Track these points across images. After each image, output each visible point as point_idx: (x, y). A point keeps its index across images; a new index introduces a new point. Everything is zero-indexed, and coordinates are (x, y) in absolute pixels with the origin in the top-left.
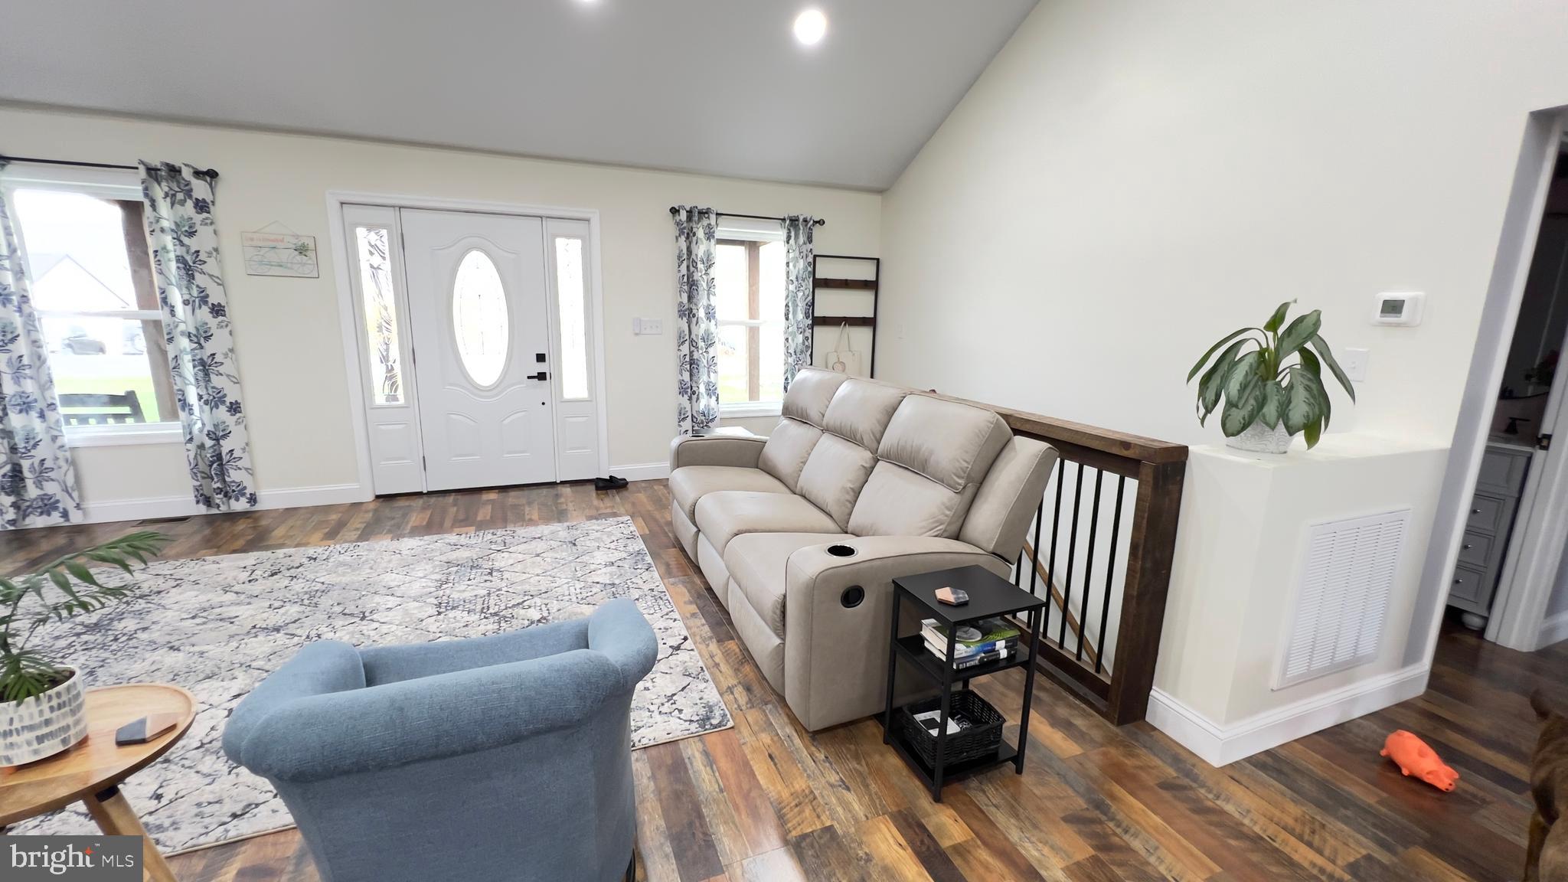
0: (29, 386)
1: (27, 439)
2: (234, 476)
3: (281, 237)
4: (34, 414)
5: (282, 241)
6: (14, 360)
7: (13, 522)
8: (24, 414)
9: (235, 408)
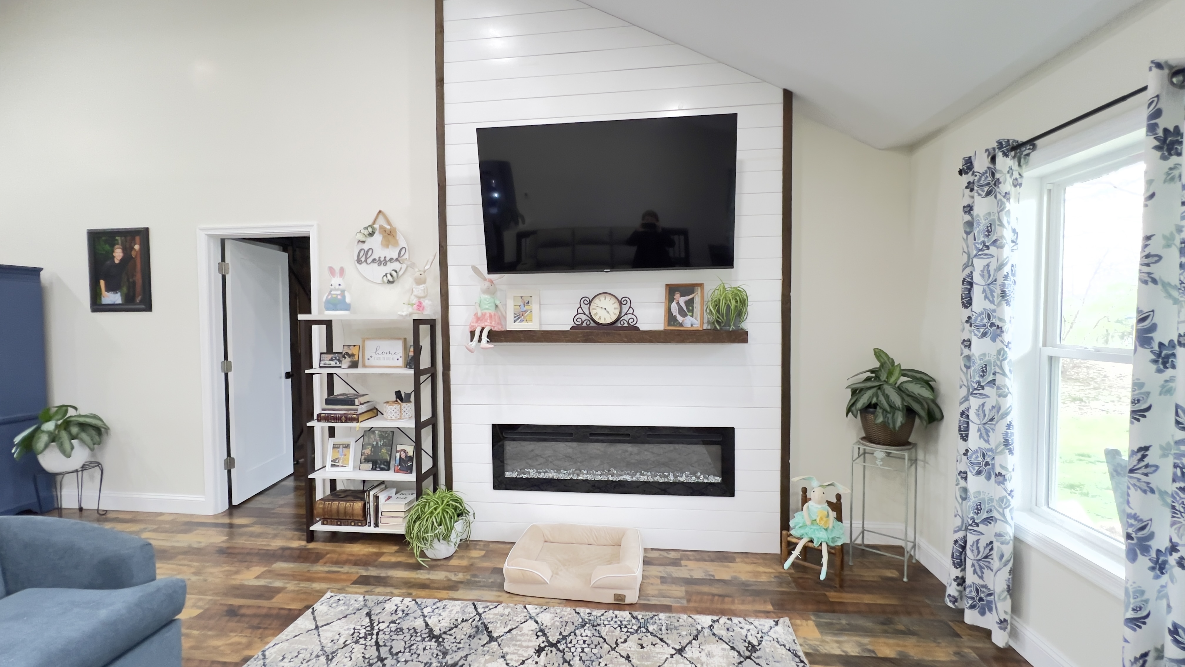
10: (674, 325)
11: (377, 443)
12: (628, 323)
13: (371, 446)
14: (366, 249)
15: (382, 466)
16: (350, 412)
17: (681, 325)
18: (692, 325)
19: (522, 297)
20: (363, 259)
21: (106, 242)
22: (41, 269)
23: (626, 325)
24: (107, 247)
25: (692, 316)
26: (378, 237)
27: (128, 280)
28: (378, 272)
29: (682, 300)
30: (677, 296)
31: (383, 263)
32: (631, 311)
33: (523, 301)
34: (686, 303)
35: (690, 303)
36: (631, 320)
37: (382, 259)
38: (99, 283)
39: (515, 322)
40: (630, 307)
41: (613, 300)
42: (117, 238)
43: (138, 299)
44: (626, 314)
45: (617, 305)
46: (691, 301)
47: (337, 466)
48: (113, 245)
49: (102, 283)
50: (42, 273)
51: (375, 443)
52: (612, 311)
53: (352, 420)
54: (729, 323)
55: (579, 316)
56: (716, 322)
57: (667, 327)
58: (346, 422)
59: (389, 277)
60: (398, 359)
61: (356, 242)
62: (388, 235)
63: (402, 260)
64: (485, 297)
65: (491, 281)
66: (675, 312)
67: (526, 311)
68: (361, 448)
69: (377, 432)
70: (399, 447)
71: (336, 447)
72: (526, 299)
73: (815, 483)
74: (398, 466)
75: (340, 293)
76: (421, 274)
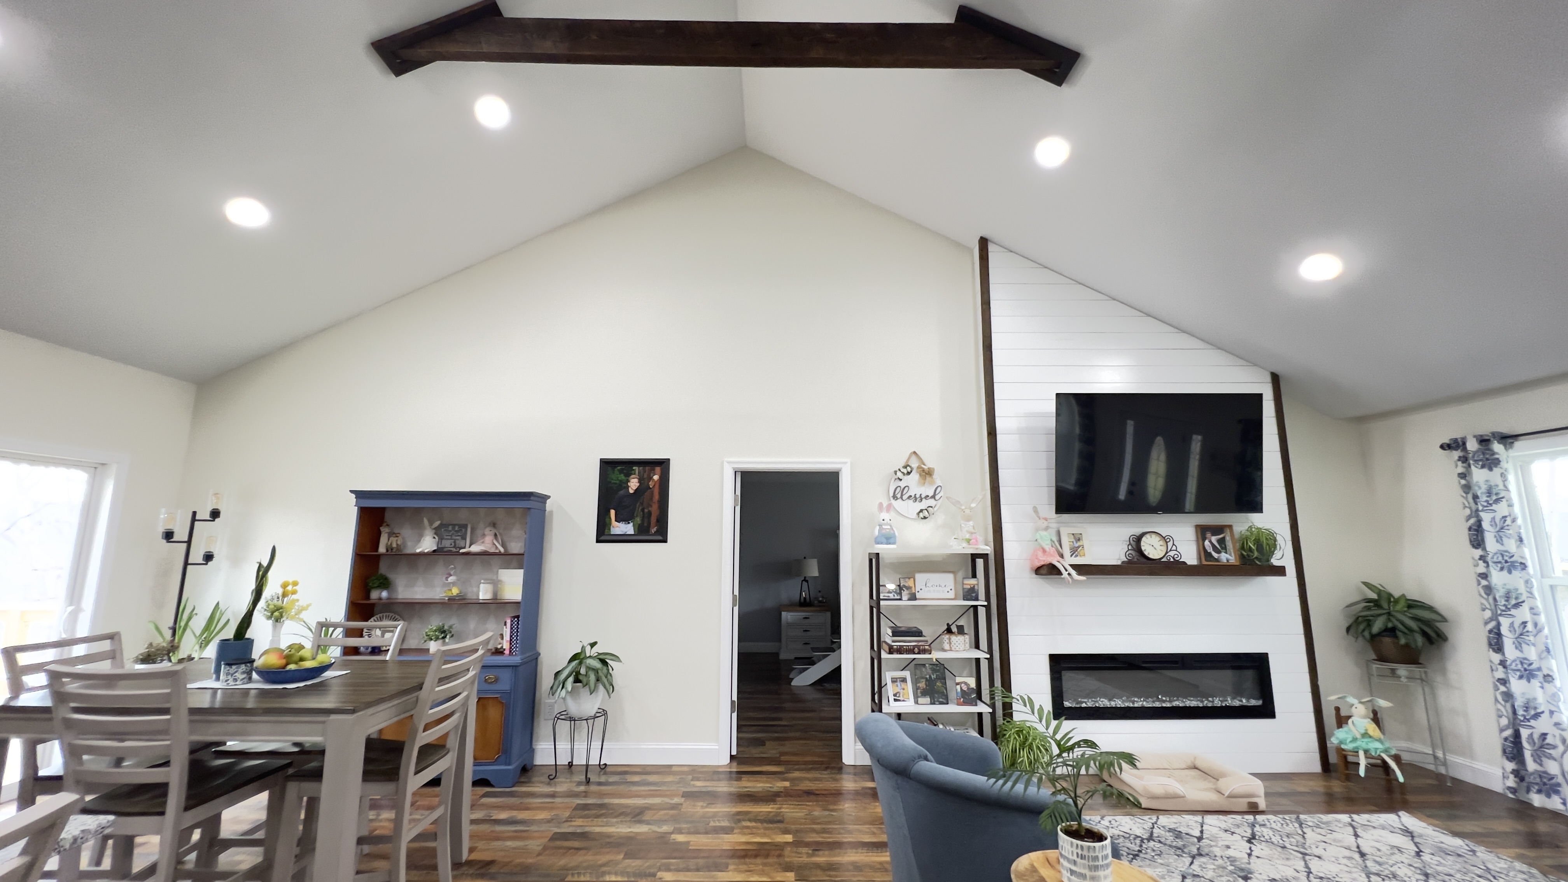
0: (1532, 653)
1: (1527, 708)
4: (1535, 683)
6: (1516, 625)
7: (1514, 791)
8: (1524, 681)
10: (1211, 561)
11: (930, 677)
12: (1173, 558)
13: (924, 680)
14: (902, 487)
15: (941, 700)
16: (920, 644)
17: (1217, 560)
18: (1228, 561)
19: (1073, 534)
20: (899, 496)
21: (621, 471)
22: (549, 497)
23: (1172, 560)
24: (622, 477)
25: (1226, 553)
26: (915, 476)
27: (643, 510)
28: (912, 508)
29: (1214, 539)
30: (1208, 535)
31: (918, 500)
32: (1174, 548)
33: (1075, 538)
34: (1219, 541)
35: (1222, 541)
36: (1176, 556)
37: (918, 496)
38: (609, 512)
39: (1071, 556)
40: (1173, 544)
41: (1158, 538)
42: (634, 468)
43: (654, 530)
44: (1171, 550)
45: (1162, 543)
46: (1224, 538)
47: (899, 700)
48: (628, 475)
49: (613, 512)
50: (548, 501)
51: (928, 676)
52: (1158, 547)
53: (924, 651)
54: (1268, 560)
55: (1130, 552)
56: (1256, 558)
57: (1205, 563)
58: (919, 653)
59: (926, 513)
60: (948, 592)
61: (893, 480)
62: (927, 474)
63: (937, 497)
64: (1044, 533)
65: (1046, 519)
66: (1209, 549)
67: (1079, 547)
68: (915, 682)
69: (927, 665)
70: (958, 680)
71: (894, 681)
72: (1077, 536)
73: (1351, 700)
74: (960, 699)
75: (889, 527)
76: (967, 511)
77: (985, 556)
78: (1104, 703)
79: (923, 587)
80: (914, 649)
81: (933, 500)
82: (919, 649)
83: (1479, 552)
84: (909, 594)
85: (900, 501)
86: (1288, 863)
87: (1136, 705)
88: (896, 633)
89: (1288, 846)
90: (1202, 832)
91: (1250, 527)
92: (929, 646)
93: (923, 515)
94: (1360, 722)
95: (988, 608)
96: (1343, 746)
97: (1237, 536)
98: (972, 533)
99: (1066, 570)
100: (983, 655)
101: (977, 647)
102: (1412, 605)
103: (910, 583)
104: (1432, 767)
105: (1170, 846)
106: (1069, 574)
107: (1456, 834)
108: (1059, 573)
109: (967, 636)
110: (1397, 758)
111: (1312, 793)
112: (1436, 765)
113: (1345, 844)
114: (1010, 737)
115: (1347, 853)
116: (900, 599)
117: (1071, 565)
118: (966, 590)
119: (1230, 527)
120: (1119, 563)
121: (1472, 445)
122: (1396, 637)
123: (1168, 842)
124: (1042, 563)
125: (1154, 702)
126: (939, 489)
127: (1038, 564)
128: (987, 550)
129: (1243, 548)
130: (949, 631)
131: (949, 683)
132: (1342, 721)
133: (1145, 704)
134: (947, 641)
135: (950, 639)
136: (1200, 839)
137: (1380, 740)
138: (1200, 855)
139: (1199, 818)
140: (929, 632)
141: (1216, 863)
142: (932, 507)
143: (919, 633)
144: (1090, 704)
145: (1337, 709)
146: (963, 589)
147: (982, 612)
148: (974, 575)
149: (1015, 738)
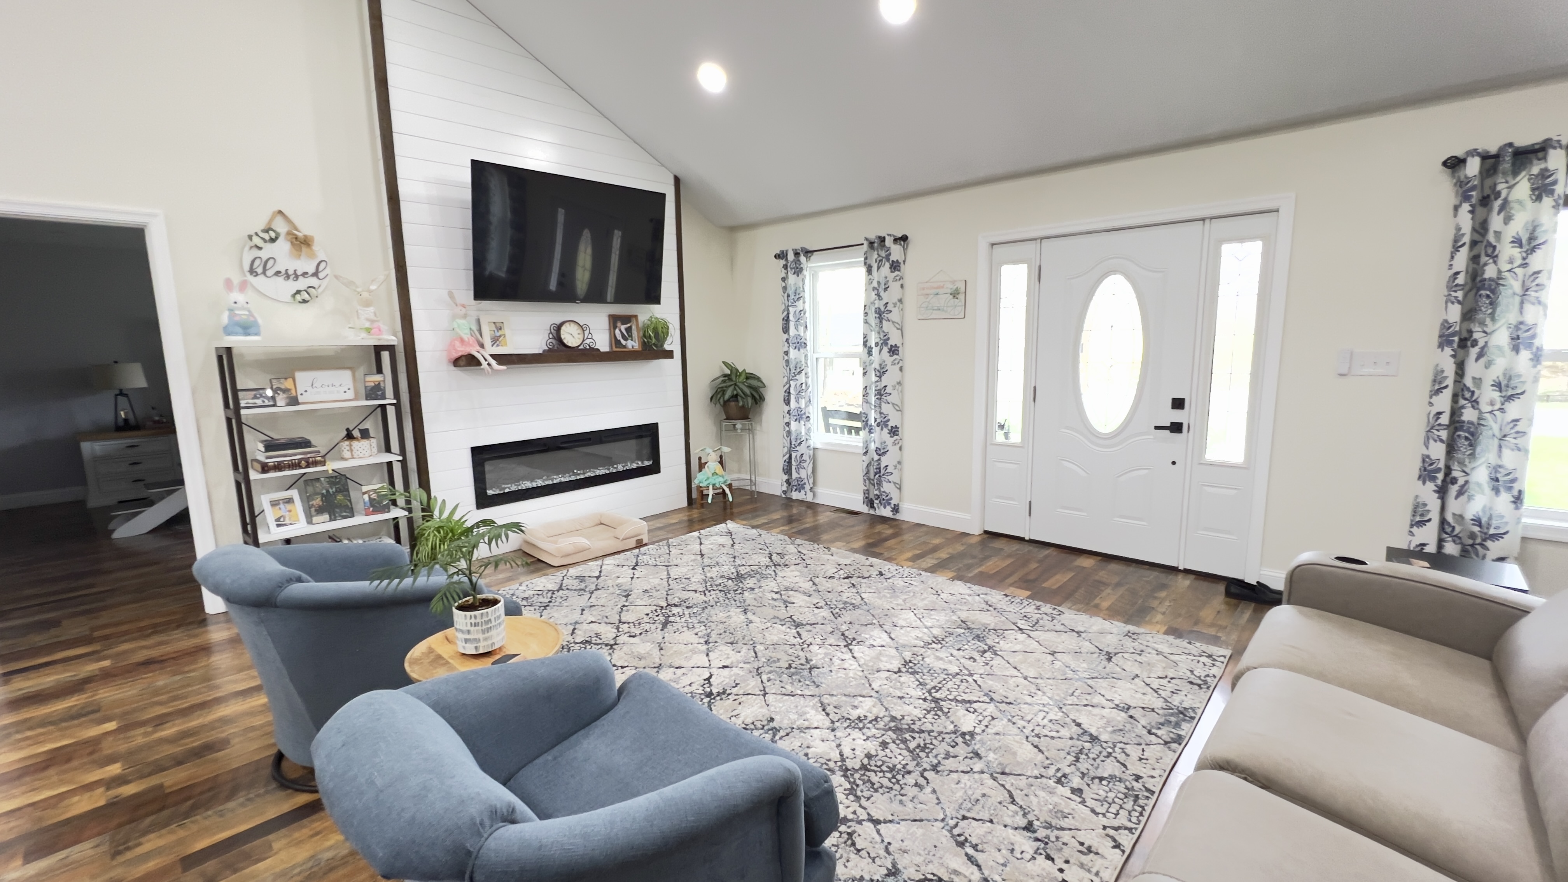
0: (803, 404)
1: (796, 439)
2: (886, 487)
3: (942, 284)
4: (802, 422)
5: (943, 287)
6: (798, 386)
7: (784, 492)
8: (797, 422)
9: (894, 431)
11: (328, 491)
13: (320, 496)
14: (264, 259)
15: (344, 514)
16: (309, 456)
17: (625, 347)
18: (633, 347)
19: (494, 323)
20: (260, 270)
23: (588, 347)
25: (632, 340)
26: (283, 245)
28: (282, 288)
29: (623, 328)
30: (619, 324)
31: (292, 277)
32: (590, 336)
33: (496, 327)
34: (627, 329)
35: (629, 330)
36: (591, 344)
37: (291, 272)
39: (492, 346)
40: (589, 333)
41: (576, 327)
44: (587, 338)
45: (580, 331)
46: (630, 328)
47: (285, 525)
51: (324, 491)
52: (576, 336)
53: (315, 464)
54: (662, 345)
55: (550, 340)
56: (654, 344)
57: (615, 349)
58: (307, 466)
59: (306, 297)
60: (345, 392)
61: (247, 248)
62: (301, 243)
63: (321, 275)
64: (462, 322)
65: (464, 306)
66: (619, 337)
67: (500, 336)
68: (306, 500)
69: (322, 479)
70: (365, 489)
71: (274, 504)
72: (498, 325)
73: (709, 450)
74: (369, 508)
75: (247, 313)
76: (365, 295)
77: (391, 348)
78: (527, 485)
79: (309, 389)
80: (299, 463)
81: (314, 279)
82: (307, 462)
83: (786, 336)
84: (288, 398)
85: (261, 278)
86: (657, 575)
87: (555, 482)
88: (271, 446)
89: (658, 563)
90: (600, 572)
91: (651, 317)
92: (323, 457)
93: (302, 298)
94: (713, 465)
95: (398, 406)
96: (701, 485)
97: (641, 325)
98: (372, 321)
99: (486, 360)
100: (394, 458)
101: (388, 450)
102: (750, 376)
103: (288, 384)
104: (748, 488)
105: (575, 590)
106: (489, 364)
107: (754, 527)
108: (479, 363)
109: (372, 440)
110: (730, 486)
111: (679, 523)
112: (751, 485)
113: (693, 552)
114: (429, 535)
115: (693, 557)
116: (274, 405)
117: (491, 355)
118: (369, 388)
119: (636, 316)
120: (541, 352)
121: (791, 257)
122: (737, 401)
123: (574, 588)
124: (460, 354)
125: (570, 476)
126: (323, 265)
127: (456, 355)
128: (393, 340)
129: (644, 336)
130: (349, 436)
131: (353, 494)
132: (702, 466)
133: (563, 480)
134: (348, 448)
135: (351, 445)
136: (598, 578)
137: (722, 476)
138: (597, 589)
139: (599, 562)
140: (320, 442)
141: (608, 591)
142: (313, 288)
143: (306, 444)
144: (514, 488)
145: (700, 459)
146: (366, 387)
147: (391, 412)
148: (380, 371)
149: (435, 535)
